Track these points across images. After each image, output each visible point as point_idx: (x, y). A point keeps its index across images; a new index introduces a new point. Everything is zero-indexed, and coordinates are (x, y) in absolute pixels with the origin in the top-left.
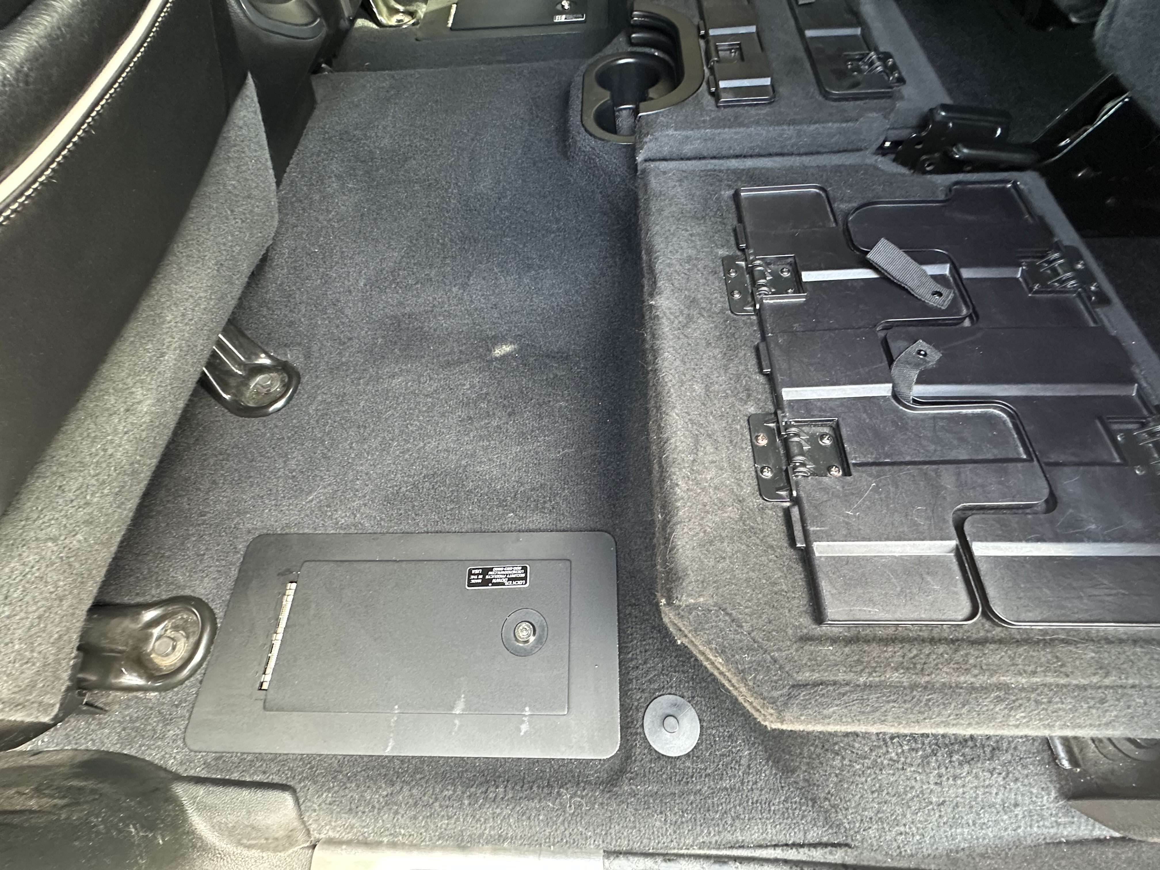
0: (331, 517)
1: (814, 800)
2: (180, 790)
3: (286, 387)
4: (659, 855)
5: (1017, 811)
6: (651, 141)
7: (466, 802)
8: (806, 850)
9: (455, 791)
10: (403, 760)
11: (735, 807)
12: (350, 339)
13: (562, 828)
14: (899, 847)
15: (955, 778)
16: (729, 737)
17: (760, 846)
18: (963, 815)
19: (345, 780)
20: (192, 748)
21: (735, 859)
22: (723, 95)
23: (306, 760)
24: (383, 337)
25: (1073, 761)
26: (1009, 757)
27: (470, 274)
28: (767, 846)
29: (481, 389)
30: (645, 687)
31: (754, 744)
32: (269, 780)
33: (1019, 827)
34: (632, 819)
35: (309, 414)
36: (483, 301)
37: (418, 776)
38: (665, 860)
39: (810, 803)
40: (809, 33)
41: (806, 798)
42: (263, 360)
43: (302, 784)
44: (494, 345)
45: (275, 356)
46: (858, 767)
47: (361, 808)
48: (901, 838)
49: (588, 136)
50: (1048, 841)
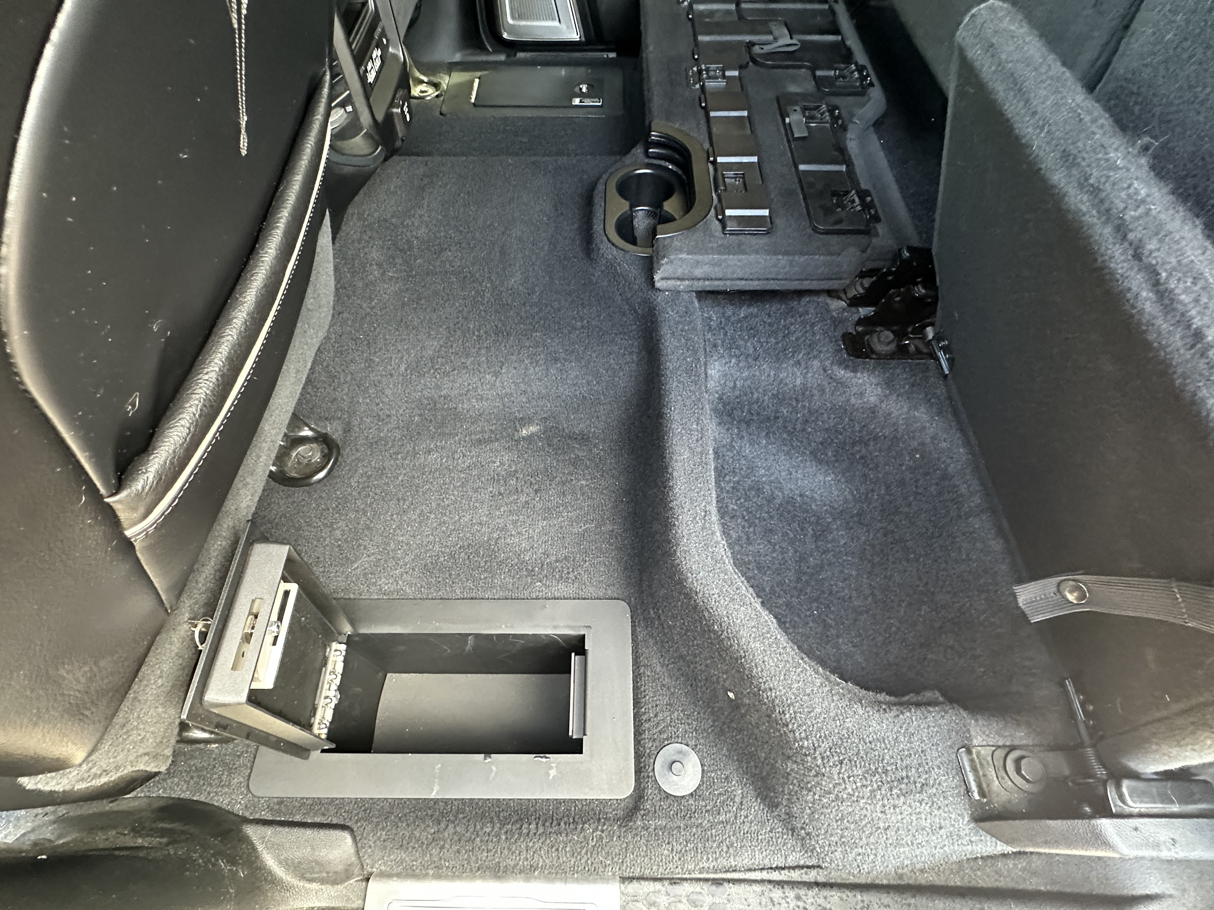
0: (375, 584)
1: (793, 830)
2: (251, 831)
3: (326, 457)
4: (666, 879)
5: (942, 832)
6: (667, 263)
7: (503, 837)
8: (786, 871)
9: (493, 828)
10: (446, 801)
11: (729, 837)
12: (389, 416)
13: (586, 857)
14: (858, 866)
15: (895, 807)
16: (726, 779)
17: (750, 870)
18: (903, 837)
19: (397, 820)
20: (255, 794)
21: (729, 881)
22: (729, 223)
23: (359, 802)
24: (420, 415)
25: (982, 794)
26: (934, 791)
27: (503, 364)
28: (755, 870)
29: (510, 466)
30: (655, 736)
31: (745, 785)
32: (328, 821)
33: (945, 845)
34: (645, 848)
35: (352, 486)
36: (513, 387)
37: (461, 816)
38: (671, 884)
39: (790, 833)
40: (802, 167)
41: (787, 828)
42: (306, 432)
43: (359, 824)
44: (523, 426)
45: (315, 427)
46: (825, 801)
47: (411, 844)
48: (859, 858)
49: (610, 245)
50: (968, 856)
